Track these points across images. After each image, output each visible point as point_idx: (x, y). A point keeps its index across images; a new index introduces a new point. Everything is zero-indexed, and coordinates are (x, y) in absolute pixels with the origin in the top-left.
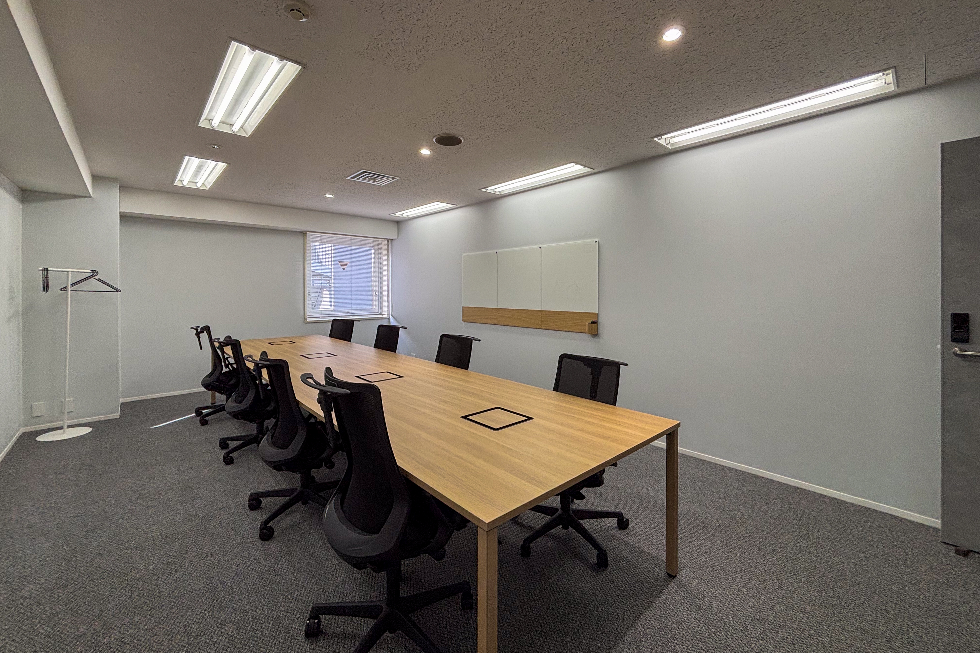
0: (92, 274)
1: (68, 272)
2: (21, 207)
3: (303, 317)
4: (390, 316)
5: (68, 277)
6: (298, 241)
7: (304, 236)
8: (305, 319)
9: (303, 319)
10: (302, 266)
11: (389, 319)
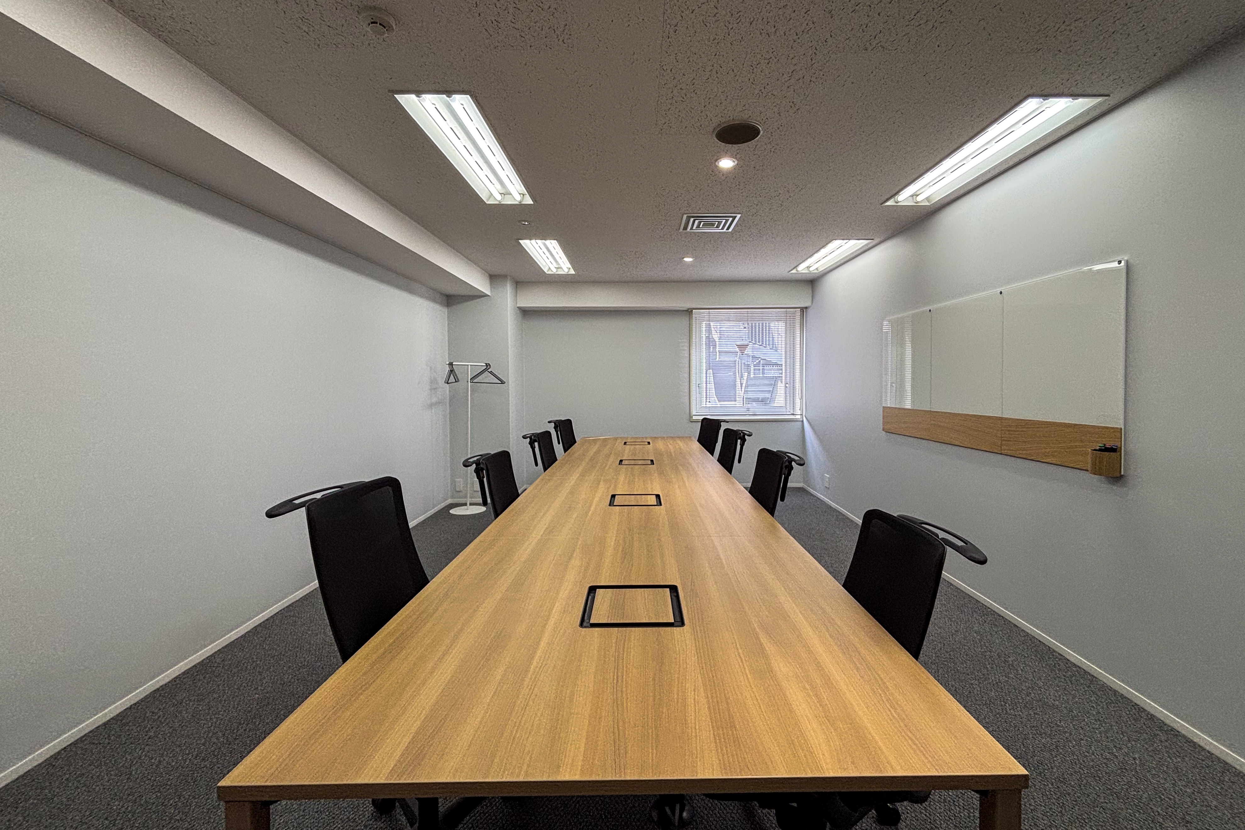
0: (485, 367)
1: (468, 365)
2: (446, 310)
3: (688, 414)
4: (804, 418)
5: (468, 369)
6: (683, 321)
7: (690, 315)
8: (691, 416)
9: (688, 417)
10: (687, 352)
11: (803, 421)
